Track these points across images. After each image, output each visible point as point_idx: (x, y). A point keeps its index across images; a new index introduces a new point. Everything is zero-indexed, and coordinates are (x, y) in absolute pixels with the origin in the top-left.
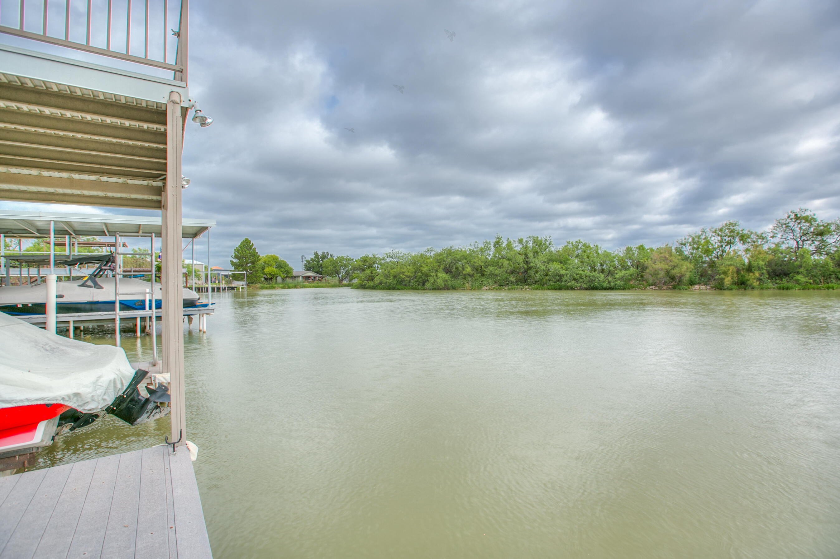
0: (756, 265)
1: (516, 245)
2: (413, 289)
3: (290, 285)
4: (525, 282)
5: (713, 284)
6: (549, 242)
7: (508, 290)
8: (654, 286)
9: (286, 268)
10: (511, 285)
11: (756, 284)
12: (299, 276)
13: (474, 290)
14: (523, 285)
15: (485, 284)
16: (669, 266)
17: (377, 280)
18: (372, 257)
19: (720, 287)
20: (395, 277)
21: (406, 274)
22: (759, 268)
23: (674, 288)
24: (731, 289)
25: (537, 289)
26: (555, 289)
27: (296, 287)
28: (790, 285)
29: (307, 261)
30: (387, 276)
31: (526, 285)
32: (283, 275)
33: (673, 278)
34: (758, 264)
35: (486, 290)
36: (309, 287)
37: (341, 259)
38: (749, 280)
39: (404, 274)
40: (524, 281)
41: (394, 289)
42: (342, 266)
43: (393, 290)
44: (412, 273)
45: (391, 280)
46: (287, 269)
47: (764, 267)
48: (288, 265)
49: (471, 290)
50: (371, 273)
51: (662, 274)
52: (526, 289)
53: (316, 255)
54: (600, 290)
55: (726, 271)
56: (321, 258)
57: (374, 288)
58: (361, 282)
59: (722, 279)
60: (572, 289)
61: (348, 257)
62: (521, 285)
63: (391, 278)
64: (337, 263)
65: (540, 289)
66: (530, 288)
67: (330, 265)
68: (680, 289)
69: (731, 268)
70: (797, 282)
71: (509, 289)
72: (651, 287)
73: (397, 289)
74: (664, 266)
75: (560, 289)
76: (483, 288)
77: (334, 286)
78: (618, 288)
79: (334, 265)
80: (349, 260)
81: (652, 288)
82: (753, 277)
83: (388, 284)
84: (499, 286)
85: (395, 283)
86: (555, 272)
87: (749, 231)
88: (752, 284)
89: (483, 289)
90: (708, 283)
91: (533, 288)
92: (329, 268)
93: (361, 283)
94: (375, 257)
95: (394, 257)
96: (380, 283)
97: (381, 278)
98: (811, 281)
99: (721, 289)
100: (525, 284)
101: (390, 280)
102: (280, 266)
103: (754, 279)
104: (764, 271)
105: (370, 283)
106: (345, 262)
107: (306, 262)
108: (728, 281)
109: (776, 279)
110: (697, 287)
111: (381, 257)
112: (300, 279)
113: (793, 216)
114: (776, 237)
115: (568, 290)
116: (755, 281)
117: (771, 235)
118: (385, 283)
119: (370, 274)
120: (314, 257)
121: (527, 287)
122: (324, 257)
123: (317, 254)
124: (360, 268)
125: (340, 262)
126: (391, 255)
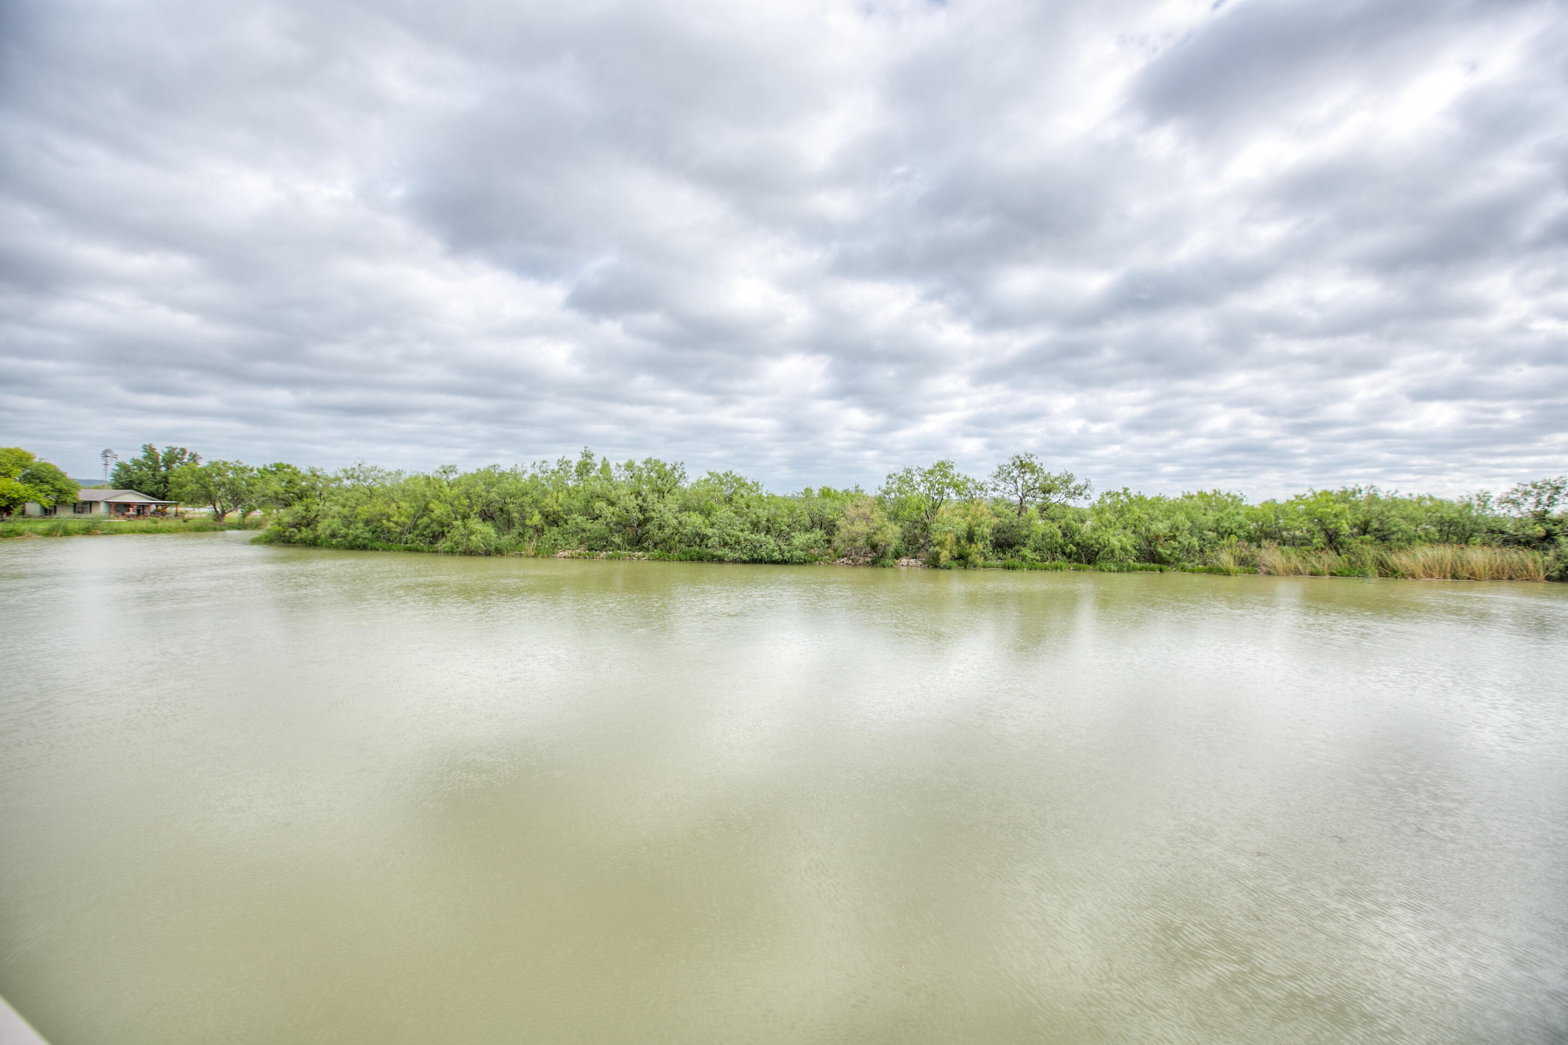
0: (979, 532)
1: (621, 472)
2: (409, 550)
3: (70, 526)
4: (638, 545)
5: (924, 557)
6: (680, 472)
7: (607, 559)
8: (845, 558)
9: (56, 483)
10: (611, 548)
11: (980, 561)
12: (97, 503)
13: (543, 557)
14: (634, 548)
15: (561, 545)
16: (870, 529)
17: (323, 528)
18: (309, 473)
19: (934, 563)
20: (367, 523)
21: (395, 519)
22: (983, 538)
23: (874, 563)
24: (949, 568)
25: (659, 559)
26: (692, 559)
27: (88, 531)
28: (1016, 561)
29: (123, 467)
30: (348, 521)
31: (640, 550)
32: (46, 500)
33: (874, 547)
34: (982, 532)
35: (565, 557)
36: (128, 533)
37: (218, 468)
38: (970, 555)
39: (392, 519)
40: (635, 543)
41: (364, 548)
42: (224, 484)
43: (362, 549)
44: (408, 517)
45: (359, 530)
46: (59, 485)
47: (988, 536)
48: (63, 475)
49: (535, 556)
50: (307, 510)
51: (861, 542)
52: (639, 558)
53: (150, 452)
54: (766, 563)
55: (943, 540)
56: (164, 460)
57: (314, 543)
58: (281, 528)
59: (938, 554)
60: (721, 560)
61: (240, 463)
62: (630, 550)
63: (360, 525)
64: (210, 476)
65: (664, 560)
66: (647, 555)
67: (192, 481)
68: (884, 566)
69: (949, 537)
70: (1024, 558)
71: (610, 558)
72: (842, 560)
73: (371, 549)
74: (864, 528)
75: (700, 559)
76: (557, 553)
77: (200, 529)
78: (796, 562)
79: (201, 482)
80: (243, 470)
81: (843, 562)
82: (976, 551)
83: (350, 538)
84: (589, 550)
85: (368, 535)
86: (694, 531)
87: (965, 478)
88: (974, 561)
89: (558, 555)
90: (918, 554)
91: (652, 556)
92: (189, 488)
93: (278, 531)
94: (314, 475)
95: (361, 478)
96: (333, 535)
97: (334, 526)
98: (1038, 558)
99: (936, 567)
100: (638, 547)
101: (357, 529)
102: (38, 478)
103: (977, 553)
104: (988, 542)
105: (306, 533)
106: (231, 476)
107: (117, 468)
108: (945, 555)
109: (998, 552)
110: (904, 561)
111: (332, 476)
112: (102, 509)
113: (1018, 463)
114: (998, 490)
115: (713, 561)
116: (978, 556)
117: (992, 486)
118: (345, 537)
119: (304, 513)
120: (145, 457)
121: (640, 553)
122: (171, 458)
123: (153, 450)
124: (277, 499)
125: (218, 475)
126: (356, 474)
